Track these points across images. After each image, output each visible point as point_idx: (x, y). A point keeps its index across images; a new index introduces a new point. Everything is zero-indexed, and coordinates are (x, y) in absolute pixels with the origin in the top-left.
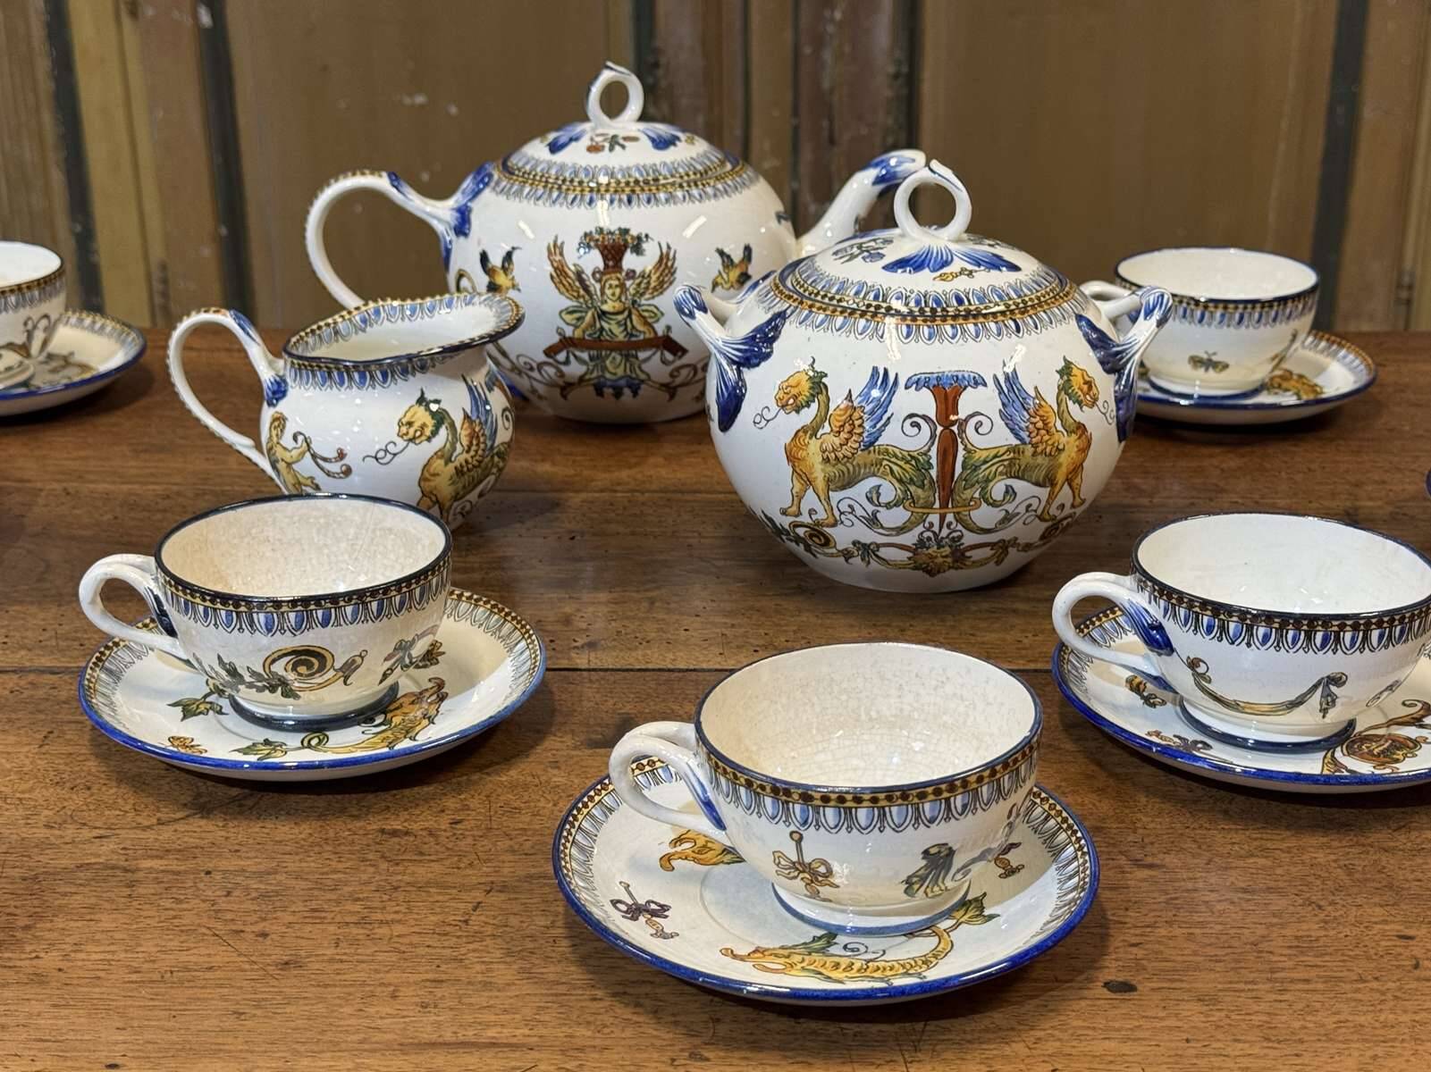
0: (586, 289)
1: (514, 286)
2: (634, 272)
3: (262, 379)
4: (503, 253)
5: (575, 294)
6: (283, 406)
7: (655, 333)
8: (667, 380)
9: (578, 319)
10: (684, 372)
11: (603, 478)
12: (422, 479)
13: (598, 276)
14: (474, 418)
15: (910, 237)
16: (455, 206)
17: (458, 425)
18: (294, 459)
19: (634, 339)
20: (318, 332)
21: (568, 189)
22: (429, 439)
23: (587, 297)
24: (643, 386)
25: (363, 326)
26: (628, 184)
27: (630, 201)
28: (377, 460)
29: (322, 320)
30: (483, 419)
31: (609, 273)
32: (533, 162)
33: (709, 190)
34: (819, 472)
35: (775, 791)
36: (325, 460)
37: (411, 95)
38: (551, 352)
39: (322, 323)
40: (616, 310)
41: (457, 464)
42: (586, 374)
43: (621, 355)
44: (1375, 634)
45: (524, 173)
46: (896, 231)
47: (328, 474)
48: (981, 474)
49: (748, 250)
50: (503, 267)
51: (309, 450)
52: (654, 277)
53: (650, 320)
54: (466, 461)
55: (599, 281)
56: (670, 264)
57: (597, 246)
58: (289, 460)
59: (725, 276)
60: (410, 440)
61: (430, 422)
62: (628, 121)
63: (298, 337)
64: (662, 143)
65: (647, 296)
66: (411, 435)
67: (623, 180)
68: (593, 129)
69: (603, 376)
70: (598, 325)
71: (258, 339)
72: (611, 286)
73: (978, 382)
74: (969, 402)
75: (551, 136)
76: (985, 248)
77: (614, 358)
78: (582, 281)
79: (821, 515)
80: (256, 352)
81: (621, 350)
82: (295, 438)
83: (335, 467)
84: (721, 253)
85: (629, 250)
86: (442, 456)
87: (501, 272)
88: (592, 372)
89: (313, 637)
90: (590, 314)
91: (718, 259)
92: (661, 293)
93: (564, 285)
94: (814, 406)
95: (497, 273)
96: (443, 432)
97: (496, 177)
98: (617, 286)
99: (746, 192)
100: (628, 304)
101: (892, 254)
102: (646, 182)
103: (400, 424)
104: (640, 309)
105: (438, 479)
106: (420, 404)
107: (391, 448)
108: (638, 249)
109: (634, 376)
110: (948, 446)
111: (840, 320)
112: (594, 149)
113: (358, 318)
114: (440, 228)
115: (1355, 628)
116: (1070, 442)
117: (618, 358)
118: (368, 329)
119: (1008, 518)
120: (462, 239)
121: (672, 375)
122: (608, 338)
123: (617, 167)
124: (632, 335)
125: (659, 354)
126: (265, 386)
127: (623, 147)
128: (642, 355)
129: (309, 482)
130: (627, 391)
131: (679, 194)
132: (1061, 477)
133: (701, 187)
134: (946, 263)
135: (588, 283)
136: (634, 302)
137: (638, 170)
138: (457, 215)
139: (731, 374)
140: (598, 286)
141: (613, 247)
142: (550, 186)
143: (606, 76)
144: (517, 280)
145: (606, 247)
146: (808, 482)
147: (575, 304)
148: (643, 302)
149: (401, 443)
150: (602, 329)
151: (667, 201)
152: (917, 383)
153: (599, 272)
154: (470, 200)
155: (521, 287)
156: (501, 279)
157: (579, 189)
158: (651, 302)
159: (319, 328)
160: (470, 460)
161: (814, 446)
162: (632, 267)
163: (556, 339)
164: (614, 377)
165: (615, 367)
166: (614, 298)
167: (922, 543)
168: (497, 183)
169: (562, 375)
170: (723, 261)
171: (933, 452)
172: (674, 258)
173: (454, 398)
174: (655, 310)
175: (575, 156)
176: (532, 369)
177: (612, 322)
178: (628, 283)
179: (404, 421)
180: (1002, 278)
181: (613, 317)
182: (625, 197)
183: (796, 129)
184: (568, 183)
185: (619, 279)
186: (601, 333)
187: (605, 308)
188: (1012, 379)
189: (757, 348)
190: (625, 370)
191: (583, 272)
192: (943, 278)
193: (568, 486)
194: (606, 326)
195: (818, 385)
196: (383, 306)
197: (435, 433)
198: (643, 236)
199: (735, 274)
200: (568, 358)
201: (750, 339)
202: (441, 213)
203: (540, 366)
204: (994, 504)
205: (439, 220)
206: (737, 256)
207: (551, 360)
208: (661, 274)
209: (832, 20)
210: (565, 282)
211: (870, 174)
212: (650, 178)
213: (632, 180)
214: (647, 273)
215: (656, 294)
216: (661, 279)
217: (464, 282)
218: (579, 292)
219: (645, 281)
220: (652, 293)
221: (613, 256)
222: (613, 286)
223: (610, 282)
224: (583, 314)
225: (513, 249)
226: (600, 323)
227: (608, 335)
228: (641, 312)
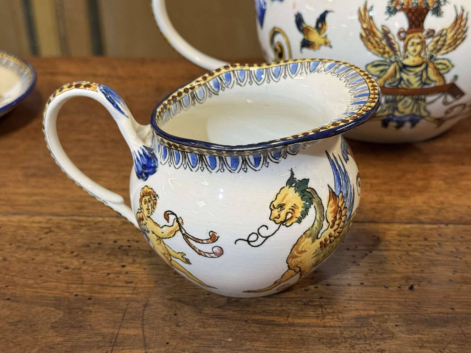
0: (391, 45)
1: (326, 43)
2: (433, 31)
3: (132, 151)
4: (317, 15)
5: (381, 50)
6: (152, 181)
7: (444, 81)
9: (382, 71)
10: (456, 110)
13: (402, 35)
14: (337, 193)
17: (325, 202)
18: (165, 235)
19: (426, 87)
20: (178, 98)
22: (299, 221)
23: (391, 53)
24: (422, 121)
25: (216, 90)
28: (248, 241)
29: (181, 87)
30: (344, 192)
31: (412, 32)
36: (197, 240)
39: (182, 90)
40: (415, 64)
41: (322, 239)
43: (412, 98)
47: (200, 253)
50: (317, 27)
51: (180, 229)
52: (450, 35)
53: (442, 72)
54: (330, 236)
55: (403, 39)
56: (463, 23)
57: (402, 9)
58: (161, 235)
60: (282, 223)
61: (300, 204)
63: (162, 106)
65: (443, 51)
66: (282, 218)
69: (393, 115)
70: (398, 76)
71: (127, 112)
72: (413, 44)
77: (406, 101)
78: (389, 40)
81: (413, 95)
82: (166, 215)
83: (207, 248)
85: (430, 13)
86: (310, 235)
87: (315, 31)
88: (385, 111)
90: (392, 67)
92: (454, 49)
93: (372, 43)
95: (311, 32)
96: (312, 211)
98: (418, 44)
100: (426, 58)
103: (272, 207)
104: (435, 62)
105: (304, 255)
106: (291, 186)
107: (264, 232)
108: (437, 12)
109: (418, 113)
113: (211, 83)
117: (409, 101)
118: (221, 92)
120: (277, 2)
121: (447, 112)
122: (404, 86)
124: (425, 84)
125: (443, 97)
126: (134, 158)
128: (429, 99)
129: (179, 256)
130: (408, 125)
135: (393, 41)
136: (432, 57)
140: (402, 44)
141: (416, 10)
144: (330, 38)
145: (410, 10)
147: (381, 59)
148: (439, 56)
149: (273, 226)
150: (401, 79)
153: (404, 31)
155: (332, 44)
156: (314, 37)
158: (446, 56)
159: (180, 94)
160: (333, 233)
162: (432, 28)
164: (401, 115)
166: (415, 54)
172: (467, 19)
173: (320, 175)
174: (447, 63)
177: (411, 74)
178: (428, 41)
179: (276, 204)
181: (412, 69)
185: (420, 38)
186: (400, 83)
187: (406, 62)
190: (412, 110)
191: (389, 32)
194: (405, 76)
196: (233, 71)
197: (305, 214)
198: (441, 0)
208: (456, 33)
210: (372, 40)
214: (444, 32)
215: (450, 49)
216: (455, 36)
217: (279, 38)
218: (384, 49)
219: (442, 39)
220: (447, 49)
221: (417, 18)
222: (415, 44)
223: (412, 40)
224: (387, 67)
225: (326, 12)
226: (400, 74)
227: (405, 84)
228: (435, 65)
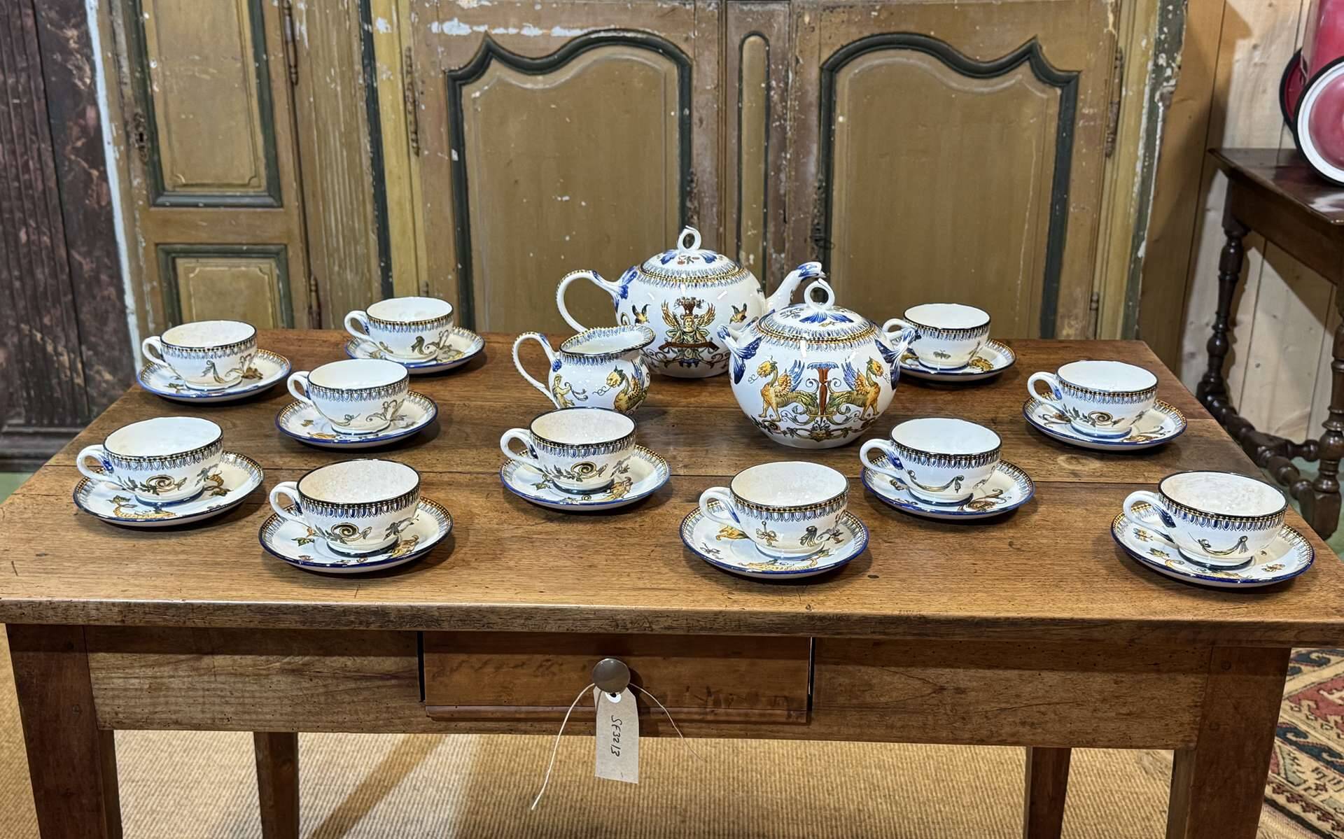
0: (677, 322)
1: (647, 320)
2: (697, 315)
3: (551, 360)
4: (643, 306)
5: (673, 324)
6: (560, 372)
7: (706, 340)
8: (710, 360)
9: (674, 334)
10: (719, 357)
11: (684, 401)
12: (616, 401)
13: (682, 316)
14: (636, 377)
15: (811, 307)
16: (620, 285)
18: (564, 393)
19: (697, 343)
20: (570, 342)
21: (670, 280)
22: (619, 385)
23: (678, 325)
24: (700, 362)
25: (588, 339)
26: (695, 278)
27: (696, 286)
28: (598, 393)
29: (571, 336)
30: (639, 377)
31: (687, 316)
32: (654, 267)
33: (729, 281)
34: (774, 401)
35: (757, 507)
36: (577, 393)
37: (562, 197)
38: (662, 348)
39: (570, 338)
40: (690, 331)
41: (629, 395)
42: (676, 357)
44: (973, 462)
45: (651, 272)
46: (805, 305)
47: (579, 399)
48: (837, 401)
49: (745, 306)
51: (571, 389)
52: (706, 318)
53: (704, 335)
54: (632, 394)
55: (683, 319)
56: (712, 312)
57: (682, 304)
58: (561, 393)
59: (735, 317)
60: (611, 386)
61: (619, 379)
62: (694, 250)
63: (563, 343)
64: (709, 259)
66: (612, 383)
67: (693, 276)
68: (680, 253)
69: (683, 358)
70: (682, 337)
71: (548, 344)
72: (688, 321)
73: (836, 366)
74: (831, 375)
75: (662, 256)
76: (840, 313)
77: (688, 351)
78: (676, 319)
79: (775, 417)
80: (548, 349)
81: (691, 347)
82: (564, 384)
83: (581, 396)
84: (734, 307)
85: (695, 306)
86: (623, 392)
87: (642, 314)
88: (679, 356)
89: (589, 459)
90: (679, 332)
91: (733, 310)
92: (709, 324)
93: (668, 320)
94: (772, 375)
95: (639, 315)
96: (624, 382)
97: (638, 273)
98: (690, 321)
99: (745, 281)
100: (695, 328)
101: (804, 315)
102: (703, 277)
103: (607, 379)
104: (700, 331)
105: (623, 399)
106: (615, 371)
108: (699, 306)
109: (696, 358)
110: (824, 391)
111: (782, 341)
112: (681, 263)
113: (585, 336)
114: (614, 294)
115: (966, 459)
116: (872, 390)
117: (690, 350)
118: (590, 340)
119: (847, 419)
120: (624, 299)
121: (713, 358)
122: (686, 342)
123: (690, 270)
124: (696, 341)
125: (707, 349)
126: (552, 363)
127: (693, 262)
128: (700, 350)
129: (570, 402)
130: (693, 364)
131: (716, 282)
132: (868, 404)
133: (726, 279)
134: (824, 319)
135: (678, 320)
136: (697, 328)
137: (699, 272)
138: (621, 289)
139: (740, 362)
140: (682, 321)
141: (689, 305)
142: (662, 278)
143: (686, 232)
144: (648, 318)
145: (686, 305)
146: (770, 404)
147: (673, 328)
148: (701, 328)
149: (608, 387)
151: (712, 285)
152: (812, 367)
154: (627, 283)
155: (650, 321)
156: (641, 317)
157: (674, 280)
158: (704, 328)
159: (570, 340)
160: (634, 393)
161: (772, 390)
162: (697, 313)
163: (664, 343)
164: (688, 359)
165: (689, 354)
166: (689, 326)
167: (814, 428)
168: (639, 276)
169: (666, 357)
170: (735, 310)
171: (818, 393)
172: (714, 310)
173: (629, 370)
174: (706, 331)
175: (672, 266)
176: (653, 355)
177: (688, 336)
178: (695, 320)
179: (609, 378)
180: (846, 325)
181: (689, 334)
182: (694, 284)
183: (766, 214)
184: (669, 277)
185: (691, 318)
186: (683, 340)
187: (685, 330)
188: (849, 366)
189: (750, 352)
190: (693, 356)
191: (676, 315)
192: (823, 325)
193: (668, 404)
194: (685, 337)
195: (774, 367)
196: (596, 330)
197: (621, 383)
198: (702, 300)
199: (739, 316)
200: (669, 350)
201: (747, 348)
202: (613, 287)
203: (656, 354)
204: (842, 414)
205: (613, 290)
206: (741, 309)
207: (661, 351)
208: (709, 316)
209: (785, 158)
211: (798, 272)
212: (704, 275)
213: (697, 276)
214: (703, 316)
216: (709, 318)
217: (625, 318)
219: (702, 319)
220: (705, 324)
221: (689, 309)
223: (687, 319)
224: (676, 332)
225: (647, 305)
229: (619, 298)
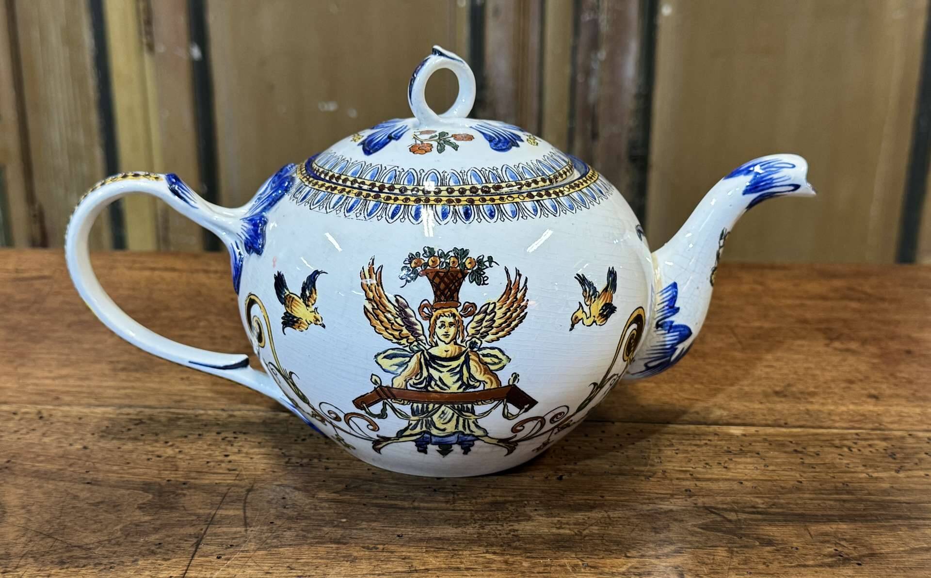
0: (410, 326)
1: (317, 321)
2: (474, 305)
5: (396, 333)
7: (498, 382)
8: (507, 433)
9: (400, 365)
10: (529, 426)
13: (426, 310)
16: (248, 215)
19: (470, 390)
21: (389, 198)
23: (411, 338)
26: (462, 192)
27: (467, 215)
31: (441, 308)
32: (343, 164)
33: (562, 199)
38: (362, 402)
40: (449, 355)
42: (406, 429)
43: (453, 408)
45: (332, 177)
49: (612, 275)
50: (303, 295)
52: (499, 313)
55: (429, 317)
56: (519, 295)
57: (426, 272)
59: (586, 309)
62: (459, 118)
64: (502, 144)
65: (490, 337)
67: (456, 188)
68: (415, 126)
70: (425, 374)
72: (443, 324)
75: (366, 134)
77: (443, 412)
78: (406, 317)
81: (453, 403)
84: (582, 280)
85: (467, 278)
87: (301, 301)
88: (415, 427)
90: (415, 359)
91: (579, 288)
92: (509, 333)
93: (381, 322)
95: (295, 303)
97: (297, 181)
98: (451, 324)
100: (466, 346)
102: (486, 191)
104: (480, 353)
108: (479, 277)
109: (467, 432)
112: (419, 149)
114: (229, 241)
117: (450, 412)
120: (254, 255)
121: (514, 430)
122: (437, 389)
123: (449, 171)
124: (469, 386)
125: (501, 406)
127: (456, 148)
131: (529, 205)
133: (554, 196)
135: (413, 320)
137: (475, 175)
138: (249, 227)
140: (426, 324)
141: (446, 274)
142: (364, 193)
143: (433, 63)
145: (437, 273)
148: (485, 344)
150: (430, 378)
151: (514, 214)
153: (428, 306)
154: (264, 210)
155: (325, 321)
156: (300, 311)
157: (401, 198)
162: (471, 300)
163: (370, 388)
164: (442, 434)
166: (447, 340)
168: (299, 190)
169: (376, 428)
170: (585, 290)
172: (526, 288)
174: (500, 355)
175: (395, 157)
176: (338, 419)
177: (445, 370)
181: (446, 363)
182: (461, 209)
184: (386, 190)
185: (454, 315)
186: (428, 382)
187: (435, 351)
191: (407, 306)
194: (435, 374)
198: (485, 259)
199: (598, 306)
200: (384, 410)
203: (348, 417)
205: (229, 232)
206: (600, 283)
207: (363, 412)
208: (509, 309)
210: (382, 317)
211: (744, 181)
212: (490, 185)
213: (468, 187)
214: (491, 307)
215: (501, 334)
216: (509, 314)
217: (257, 311)
218: (402, 331)
219: (488, 318)
220: (497, 333)
221: (447, 286)
222: (447, 324)
223: (442, 319)
224: (408, 359)
225: (317, 273)
226: (428, 371)
227: (436, 384)
228: (481, 356)
229: (242, 249)
